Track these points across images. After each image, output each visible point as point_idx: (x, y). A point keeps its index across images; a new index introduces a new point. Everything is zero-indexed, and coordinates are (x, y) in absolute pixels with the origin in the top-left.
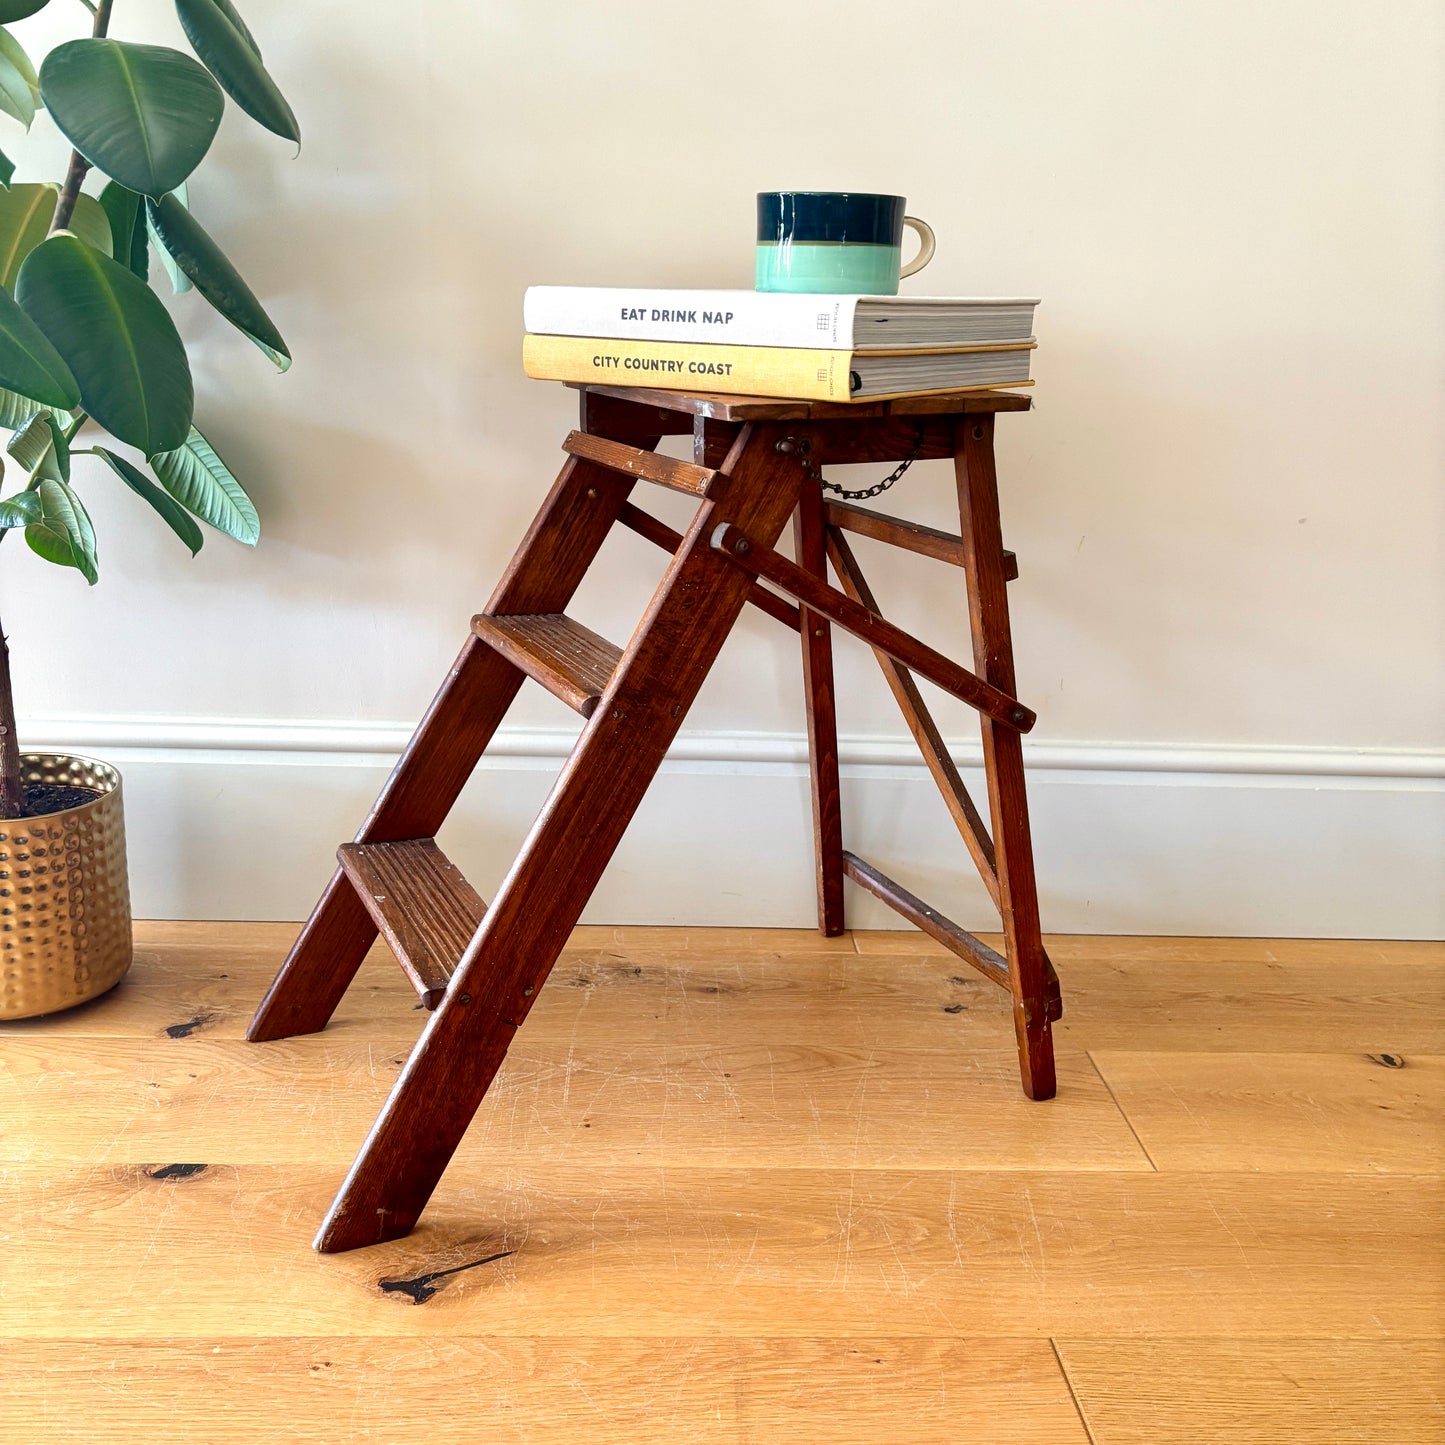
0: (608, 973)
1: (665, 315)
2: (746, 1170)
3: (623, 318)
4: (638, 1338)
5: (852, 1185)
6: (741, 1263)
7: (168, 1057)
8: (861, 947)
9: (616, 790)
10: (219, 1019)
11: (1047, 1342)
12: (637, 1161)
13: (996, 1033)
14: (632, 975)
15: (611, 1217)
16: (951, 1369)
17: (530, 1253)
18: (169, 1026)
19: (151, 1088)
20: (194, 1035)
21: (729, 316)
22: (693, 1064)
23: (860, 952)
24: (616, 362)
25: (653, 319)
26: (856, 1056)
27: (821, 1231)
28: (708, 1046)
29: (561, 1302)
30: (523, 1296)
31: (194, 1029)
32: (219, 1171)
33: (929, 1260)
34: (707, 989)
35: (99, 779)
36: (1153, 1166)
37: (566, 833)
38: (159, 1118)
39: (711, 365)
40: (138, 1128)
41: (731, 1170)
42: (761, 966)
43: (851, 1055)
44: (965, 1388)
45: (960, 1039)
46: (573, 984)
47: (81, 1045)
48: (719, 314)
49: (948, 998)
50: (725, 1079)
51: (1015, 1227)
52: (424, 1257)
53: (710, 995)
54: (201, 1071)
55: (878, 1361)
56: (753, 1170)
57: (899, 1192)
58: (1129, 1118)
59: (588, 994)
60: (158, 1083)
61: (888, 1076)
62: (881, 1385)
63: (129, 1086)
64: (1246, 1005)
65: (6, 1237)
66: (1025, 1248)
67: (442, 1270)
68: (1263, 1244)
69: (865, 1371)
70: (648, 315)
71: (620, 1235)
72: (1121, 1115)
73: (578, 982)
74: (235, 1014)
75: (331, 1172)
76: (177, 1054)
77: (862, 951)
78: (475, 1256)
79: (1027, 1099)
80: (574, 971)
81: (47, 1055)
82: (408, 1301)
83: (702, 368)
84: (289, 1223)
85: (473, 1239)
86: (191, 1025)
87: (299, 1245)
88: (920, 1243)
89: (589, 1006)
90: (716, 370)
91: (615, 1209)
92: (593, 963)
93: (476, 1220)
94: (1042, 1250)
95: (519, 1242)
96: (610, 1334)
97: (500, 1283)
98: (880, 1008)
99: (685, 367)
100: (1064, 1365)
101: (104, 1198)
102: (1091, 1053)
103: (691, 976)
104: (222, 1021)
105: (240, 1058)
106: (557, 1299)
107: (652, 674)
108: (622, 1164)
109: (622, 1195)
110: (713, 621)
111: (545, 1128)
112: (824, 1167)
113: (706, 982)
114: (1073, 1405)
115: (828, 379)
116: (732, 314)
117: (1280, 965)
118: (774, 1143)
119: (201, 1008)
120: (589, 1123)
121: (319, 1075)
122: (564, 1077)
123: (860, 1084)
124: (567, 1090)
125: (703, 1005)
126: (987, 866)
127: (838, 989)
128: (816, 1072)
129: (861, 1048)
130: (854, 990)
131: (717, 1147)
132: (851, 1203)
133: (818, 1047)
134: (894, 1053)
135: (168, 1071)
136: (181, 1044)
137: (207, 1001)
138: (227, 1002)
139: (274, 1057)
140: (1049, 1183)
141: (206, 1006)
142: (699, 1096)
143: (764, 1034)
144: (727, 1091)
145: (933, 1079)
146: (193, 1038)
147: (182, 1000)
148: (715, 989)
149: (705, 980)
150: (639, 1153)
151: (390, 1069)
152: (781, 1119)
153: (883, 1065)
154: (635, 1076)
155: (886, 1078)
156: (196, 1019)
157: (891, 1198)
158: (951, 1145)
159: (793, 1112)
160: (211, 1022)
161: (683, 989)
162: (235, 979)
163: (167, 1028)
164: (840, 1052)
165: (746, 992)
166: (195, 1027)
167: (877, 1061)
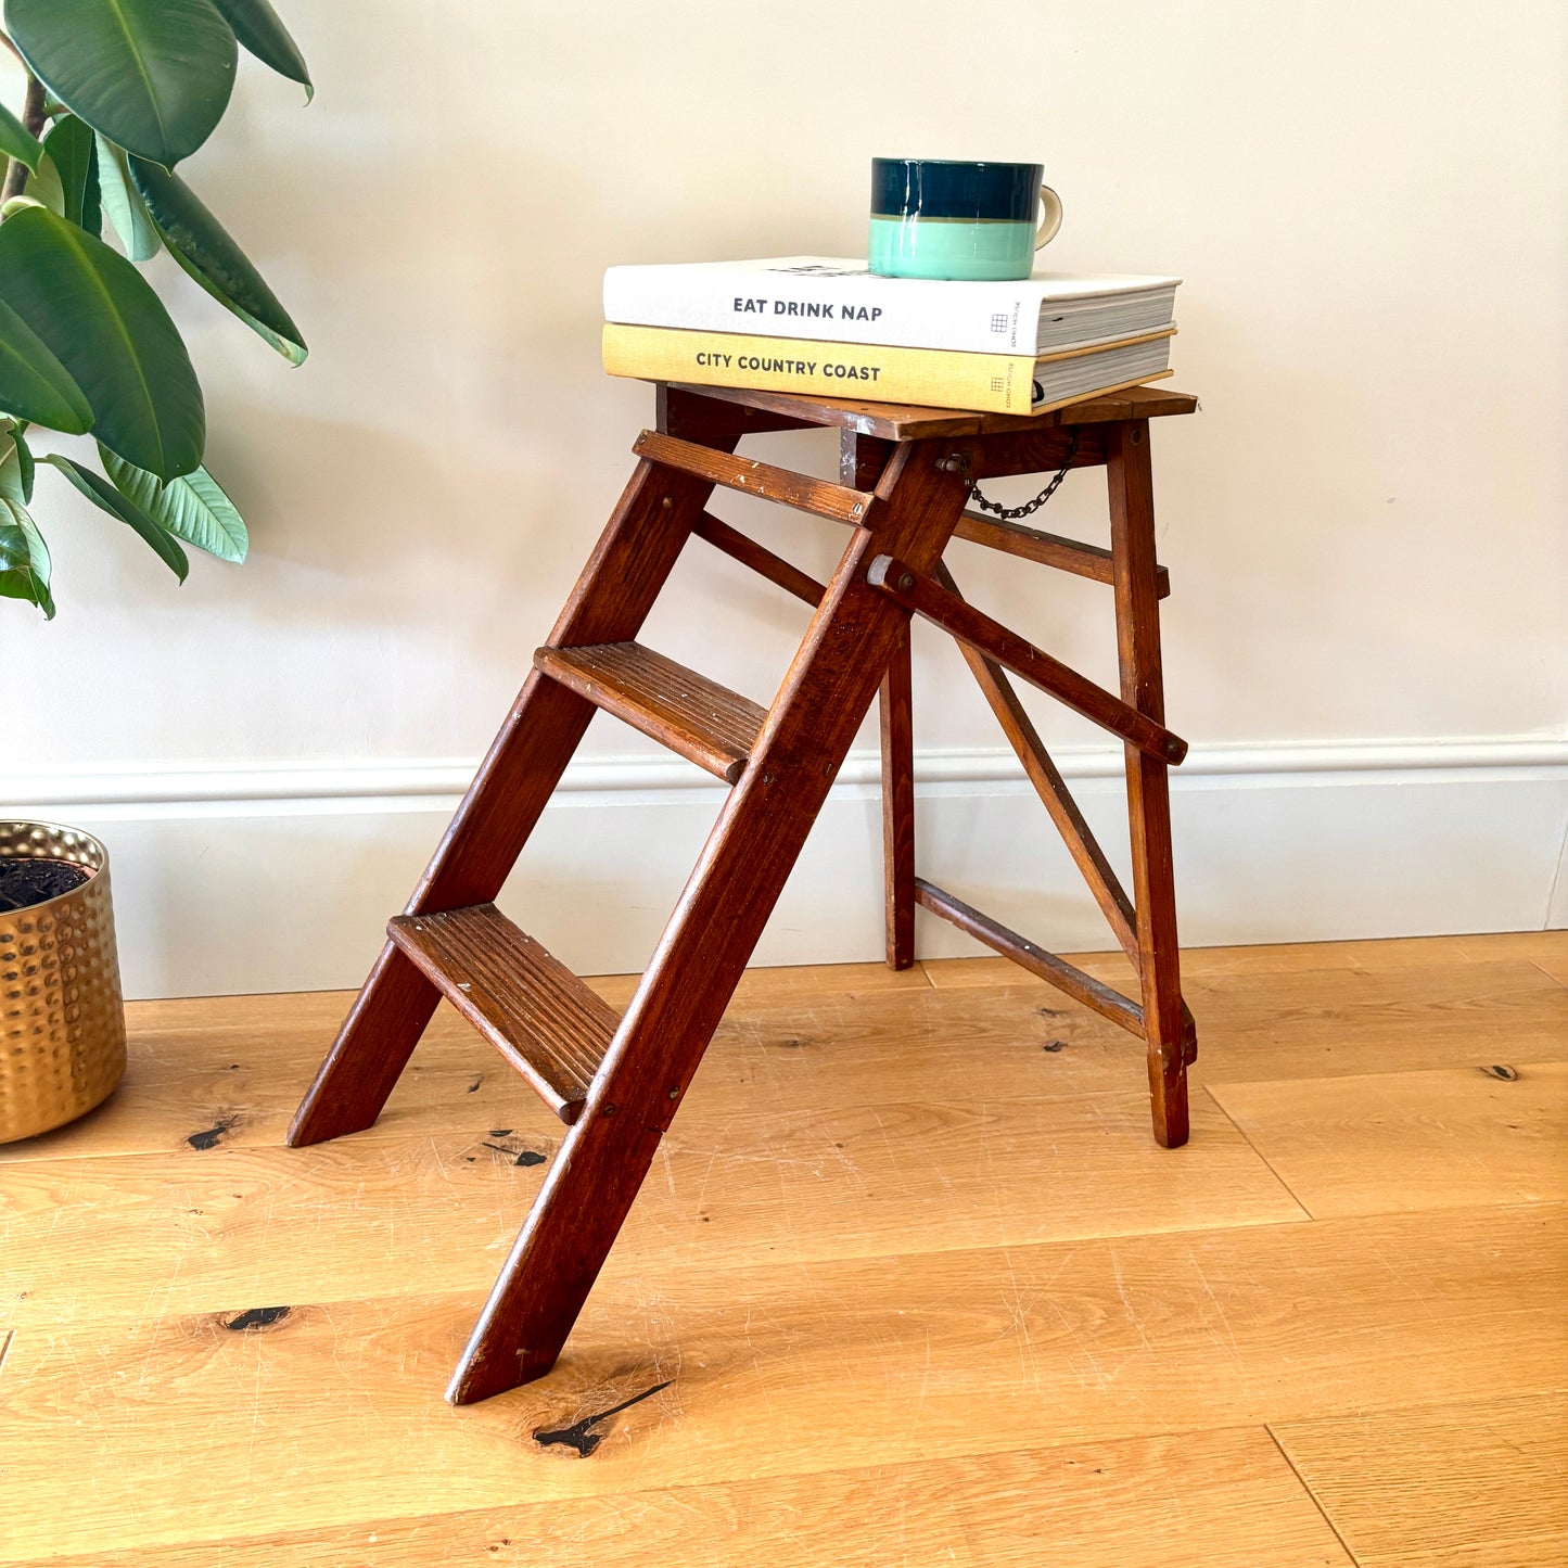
1: (793, 308)
2: (893, 1257)
3: (736, 309)
4: (838, 1472)
5: (1010, 1265)
6: (920, 1370)
7: (200, 1174)
8: (937, 980)
9: (765, 863)
10: (246, 1121)
11: (1261, 1429)
12: (772, 1258)
13: (1105, 1072)
15: (765, 1328)
16: (1176, 1472)
17: (692, 1380)
18: (190, 1135)
19: (193, 1216)
20: (223, 1144)
21: (877, 312)
22: (798, 1134)
23: (934, 986)
24: (727, 361)
25: (777, 312)
26: (968, 1112)
27: (993, 1323)
28: (808, 1112)
29: (742, 1437)
30: (698, 1433)
31: (220, 1136)
32: (307, 1313)
33: (1115, 1347)
34: (787, 1042)
35: (71, 849)
36: (1310, 1216)
37: (714, 915)
38: (213, 1253)
39: (853, 368)
40: (193, 1269)
41: (878, 1259)
42: (836, 1011)
43: (962, 1110)
44: (1196, 1493)
45: (1070, 1082)
47: (89, 1167)
48: (863, 309)
49: (1044, 1034)
50: (837, 1150)
51: (1191, 1298)
52: (574, 1398)
53: (791, 1050)
54: (245, 1190)
55: (1099, 1471)
56: (900, 1257)
57: (1061, 1269)
58: (1268, 1160)
60: (199, 1209)
61: (1007, 1132)
62: (1109, 1500)
63: (165, 1216)
64: (1347, 1020)
65: (79, 1423)
66: (1209, 1322)
67: (600, 1411)
68: (1441, 1294)
69: (1088, 1485)
70: (769, 307)
71: (781, 1349)
72: (1260, 1159)
74: (263, 1114)
75: (436, 1302)
76: (209, 1170)
77: (937, 984)
78: (630, 1391)
79: (1159, 1147)
81: (53, 1183)
82: (573, 1454)
83: (840, 371)
84: (408, 1371)
85: (623, 1370)
86: (215, 1133)
87: (428, 1398)
88: (1100, 1327)
90: (859, 374)
91: (766, 1318)
93: (621, 1347)
94: (1226, 1323)
95: (673, 1368)
96: (807, 1469)
97: (668, 1421)
98: (977, 1052)
99: (818, 370)
100: (1288, 1454)
101: (180, 1361)
102: (1210, 1089)
103: (765, 1028)
104: (250, 1123)
105: (285, 1169)
106: (736, 1434)
107: (804, 730)
108: (758, 1263)
109: (769, 1301)
110: (868, 666)
111: (661, 1226)
112: (971, 1247)
113: (782, 1034)
114: (1311, 1500)
115: (1005, 389)
116: (879, 310)
117: (1366, 971)
118: (912, 1223)
119: (220, 1108)
120: (706, 1216)
121: (385, 1183)
122: (663, 1163)
123: (982, 1144)
124: (671, 1179)
125: (789, 1063)
126: (1111, 901)
127: (927, 1032)
128: (932, 1134)
129: (970, 1101)
130: (942, 1032)
131: (854, 1232)
132: (1015, 1287)
133: (925, 1103)
134: (1006, 1104)
135: (206, 1193)
136: (211, 1157)
137: (225, 1099)
138: (249, 1099)
139: (326, 1164)
140: (1210, 1244)
141: (226, 1106)
142: (817, 1173)
143: (864, 1093)
144: (845, 1165)
145: (1056, 1132)
146: (223, 1148)
147: (195, 1101)
148: (796, 1042)
149: (781, 1032)
150: (772, 1249)
151: (464, 1168)
152: (913, 1194)
153: (999, 1120)
154: (740, 1155)
155: (1008, 1136)
156: (219, 1123)
157: (1054, 1277)
158: (1099, 1208)
159: (922, 1184)
160: (237, 1126)
161: (761, 1044)
162: (249, 1069)
163: (188, 1138)
164: (950, 1108)
165: (829, 1043)
166: (221, 1134)
167: (992, 1115)
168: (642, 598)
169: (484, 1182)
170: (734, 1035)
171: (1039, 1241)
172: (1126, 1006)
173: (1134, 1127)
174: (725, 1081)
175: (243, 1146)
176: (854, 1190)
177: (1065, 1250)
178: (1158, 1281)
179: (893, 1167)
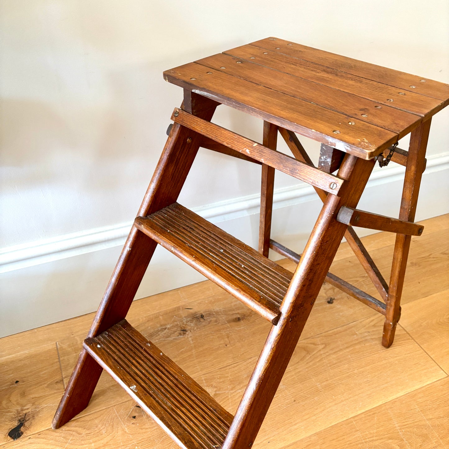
0: (191, 321)
2: (314, 435)
5: (357, 428)
10: (31, 416)
13: (352, 310)
14: (202, 320)
18: (8, 431)
20: (24, 434)
26: (314, 344)
31: (22, 429)
34: (236, 319)
36: (446, 374)
41: (310, 437)
43: (311, 343)
45: (343, 319)
46: (180, 334)
49: (324, 295)
51: (425, 431)
53: (239, 323)
56: (317, 434)
57: (376, 426)
58: (422, 347)
59: (190, 339)
66: (435, 442)
72: (419, 346)
73: (182, 332)
79: (384, 348)
80: (176, 325)
86: (19, 427)
89: (195, 347)
92: (181, 317)
94: (441, 441)
103: (225, 312)
104: (33, 417)
112: (341, 421)
113: (233, 314)
118: (315, 413)
119: (17, 410)
121: (102, 441)
123: (324, 361)
125: (240, 331)
126: (370, 268)
128: (305, 360)
129: (312, 337)
131: (295, 424)
132: (363, 441)
134: (325, 336)
136: (21, 443)
137: (18, 404)
138: (29, 401)
139: (74, 436)
140: (420, 398)
141: (19, 409)
145: (347, 348)
146: (25, 436)
147: (5, 408)
148: (239, 318)
149: (232, 313)
150: (269, 442)
151: (133, 423)
152: (309, 396)
153: (326, 346)
154: (239, 389)
155: (332, 354)
156: (19, 420)
157: (375, 431)
158: (376, 387)
159: (311, 389)
160: (28, 420)
161: (226, 322)
162: (24, 382)
163: (8, 434)
164: (307, 343)
165: (251, 316)
166: (22, 427)
167: (322, 344)
168: (179, 184)
169: (144, 430)
170: (215, 319)
171: (363, 411)
172: (370, 299)
173: (372, 339)
174: (220, 347)
175: (34, 433)
176: (288, 399)
177: (373, 414)
178: (410, 424)
179: (298, 382)
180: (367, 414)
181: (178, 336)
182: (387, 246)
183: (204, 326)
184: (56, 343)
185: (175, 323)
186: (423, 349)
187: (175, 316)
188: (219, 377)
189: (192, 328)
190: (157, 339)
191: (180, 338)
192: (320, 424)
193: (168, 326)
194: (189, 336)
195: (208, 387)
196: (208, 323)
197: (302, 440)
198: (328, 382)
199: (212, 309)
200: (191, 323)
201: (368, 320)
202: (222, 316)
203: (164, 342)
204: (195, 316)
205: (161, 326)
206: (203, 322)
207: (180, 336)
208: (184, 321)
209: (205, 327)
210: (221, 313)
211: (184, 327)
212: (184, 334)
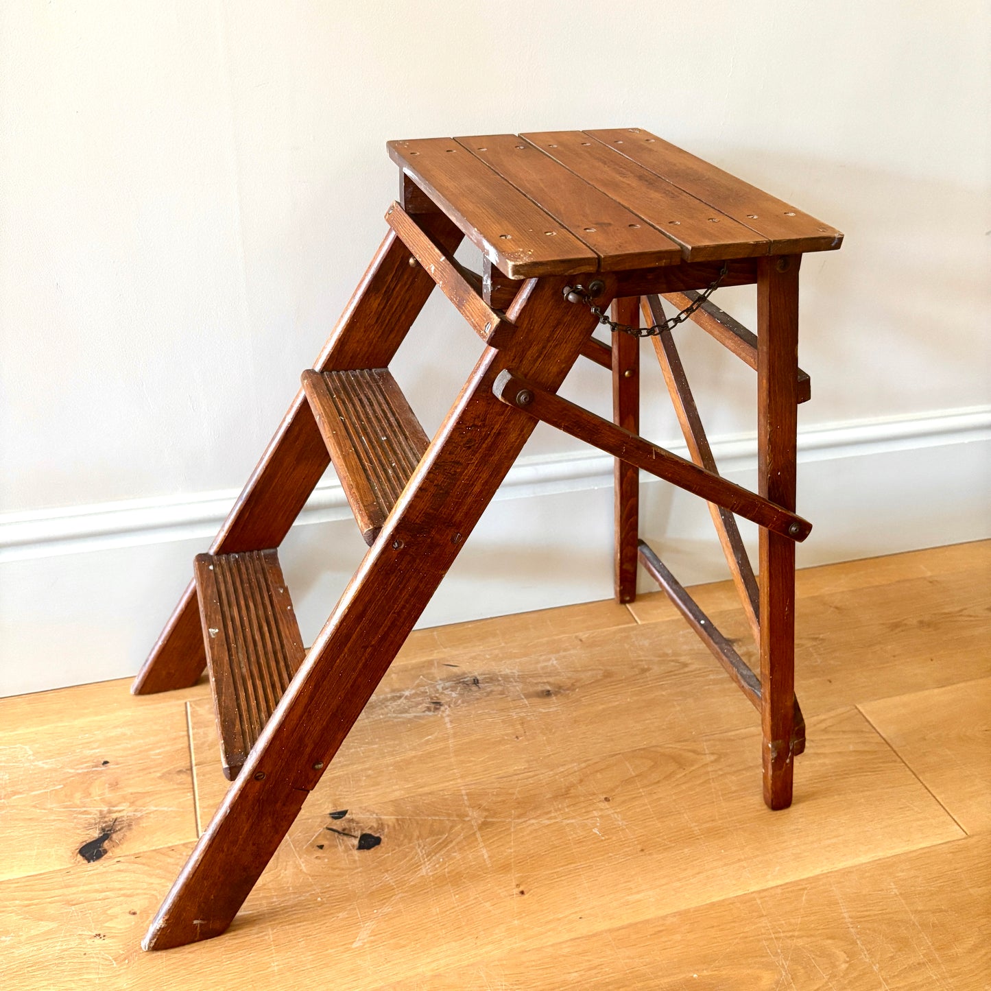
0: (453, 689)
2: (674, 915)
5: (764, 913)
7: (97, 891)
8: (638, 616)
10: (125, 824)
12: (583, 929)
14: (474, 688)
18: (79, 846)
19: (98, 941)
20: (109, 854)
22: (573, 791)
23: (639, 622)
26: (694, 752)
27: (768, 979)
31: (106, 844)
34: (542, 692)
36: (965, 832)
38: (123, 983)
41: (664, 918)
42: (572, 656)
43: (689, 751)
46: (429, 709)
50: (607, 804)
51: (904, 932)
53: (547, 700)
54: (139, 904)
56: (679, 913)
57: (802, 912)
58: (921, 778)
59: (447, 719)
60: (102, 933)
61: (728, 769)
63: (73, 944)
64: (936, 629)
66: (924, 955)
72: (913, 776)
73: (433, 706)
74: (139, 814)
76: (104, 885)
77: (641, 619)
80: (423, 692)
86: (100, 841)
88: (847, 972)
89: (455, 735)
92: (433, 679)
94: (936, 954)
98: (687, 688)
102: (859, 707)
103: (522, 678)
104: (129, 827)
108: (573, 935)
109: (591, 976)
111: (488, 904)
112: (731, 895)
113: (537, 684)
117: (936, 578)
118: (681, 876)
119: (101, 812)
120: (521, 888)
122: (474, 834)
123: (713, 784)
124: (484, 851)
125: (548, 714)
127: (644, 671)
128: (673, 779)
129: (693, 740)
130: (656, 669)
131: (638, 892)
132: (773, 936)
133: (660, 746)
134: (720, 740)
135: (104, 912)
136: (102, 869)
137: (103, 800)
138: (124, 798)
140: (902, 871)
141: (105, 809)
142: (595, 831)
143: (612, 740)
144: (617, 820)
146: (110, 857)
147: (78, 807)
148: (549, 691)
149: (535, 681)
150: (581, 918)
151: (317, 857)
152: (673, 845)
153: (720, 758)
154: (533, 818)
155: (729, 773)
156: (103, 829)
157: (799, 921)
158: (812, 842)
159: (678, 833)
160: (120, 830)
161: (523, 697)
162: (117, 764)
163: (78, 851)
164: (680, 749)
165: (574, 690)
166: (107, 841)
167: (713, 754)
169: (337, 872)
170: (500, 688)
171: (780, 882)
174: (504, 740)
175: (128, 853)
176: (629, 847)
177: (800, 889)
178: (875, 915)
179: (652, 817)
180: (787, 888)
181: (424, 712)
182: (873, 587)
183: (478, 699)
184: (186, 703)
185: (421, 688)
186: (921, 783)
187: (421, 677)
188: (495, 793)
189: (454, 700)
190: (382, 714)
191: (427, 715)
192: (687, 896)
193: (407, 693)
194: (444, 715)
195: (471, 809)
196: (485, 694)
197: (647, 921)
198: (714, 824)
199: (497, 671)
200: (452, 691)
201: (815, 718)
202: (515, 684)
203: (395, 720)
204: (462, 680)
205: (393, 691)
206: (476, 691)
207: (427, 713)
208: (439, 688)
209: (479, 701)
210: (514, 678)
211: (436, 697)
212: (436, 709)
